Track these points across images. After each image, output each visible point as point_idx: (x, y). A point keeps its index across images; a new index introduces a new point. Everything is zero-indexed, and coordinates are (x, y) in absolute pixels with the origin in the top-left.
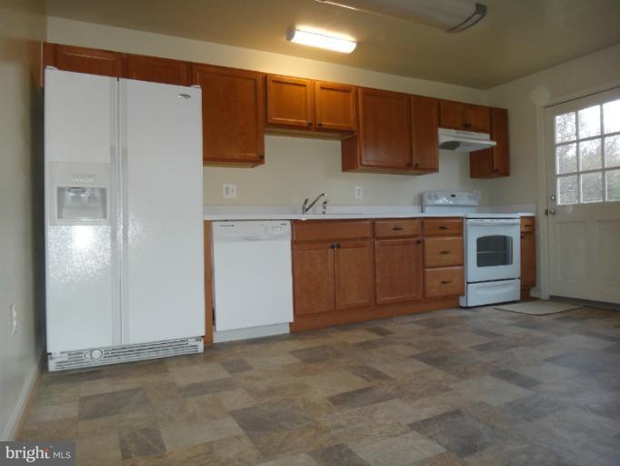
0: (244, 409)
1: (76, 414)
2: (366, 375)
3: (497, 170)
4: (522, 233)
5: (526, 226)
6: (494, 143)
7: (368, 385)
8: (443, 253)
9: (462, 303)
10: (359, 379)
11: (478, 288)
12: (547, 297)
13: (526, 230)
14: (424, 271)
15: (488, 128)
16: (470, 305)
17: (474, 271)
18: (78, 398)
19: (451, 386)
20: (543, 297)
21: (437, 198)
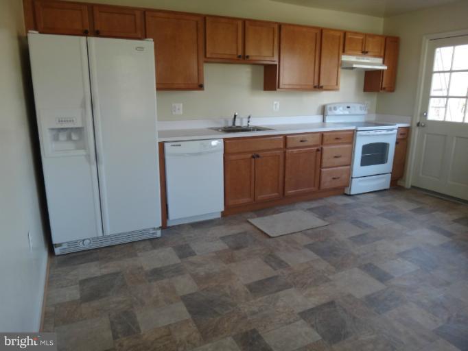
0: (190, 294)
1: (78, 296)
2: (273, 264)
3: (384, 88)
4: (397, 139)
5: (401, 134)
6: (385, 68)
7: (274, 273)
8: (336, 157)
9: (347, 191)
10: (269, 267)
11: (360, 181)
12: (409, 187)
13: (401, 137)
14: (320, 171)
15: (382, 54)
16: (352, 193)
17: (358, 169)
18: (78, 282)
19: (331, 277)
20: (406, 186)
21: (335, 109)
